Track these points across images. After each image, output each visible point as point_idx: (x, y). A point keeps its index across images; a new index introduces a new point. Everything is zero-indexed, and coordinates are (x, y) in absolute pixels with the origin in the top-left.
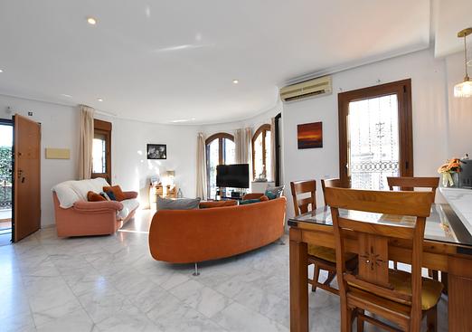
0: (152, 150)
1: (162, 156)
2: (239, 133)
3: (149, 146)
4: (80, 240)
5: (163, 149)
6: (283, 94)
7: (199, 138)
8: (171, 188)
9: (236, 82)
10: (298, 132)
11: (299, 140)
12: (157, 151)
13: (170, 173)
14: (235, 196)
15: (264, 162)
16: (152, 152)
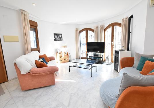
0: (56, 36)
1: (61, 39)
2: (97, 28)
3: (55, 34)
4: (36, 90)
5: (61, 36)
7: (77, 30)
8: (66, 53)
12: (58, 37)
13: (65, 47)
14: (95, 56)
15: (112, 41)
16: (56, 37)
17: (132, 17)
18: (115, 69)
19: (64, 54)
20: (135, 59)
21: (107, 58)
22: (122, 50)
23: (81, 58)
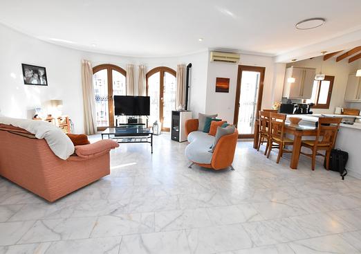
0: (29, 73)
2: (132, 68)
3: (24, 66)
6: (214, 56)
8: (64, 119)
9: (200, 40)
10: (217, 81)
11: (216, 87)
12: (35, 75)
13: (58, 102)
14: (132, 122)
15: (162, 95)
16: (30, 76)
17: (190, 66)
18: (173, 139)
19: (57, 121)
20: (199, 121)
21: (155, 124)
22: (182, 111)
23: (98, 130)
